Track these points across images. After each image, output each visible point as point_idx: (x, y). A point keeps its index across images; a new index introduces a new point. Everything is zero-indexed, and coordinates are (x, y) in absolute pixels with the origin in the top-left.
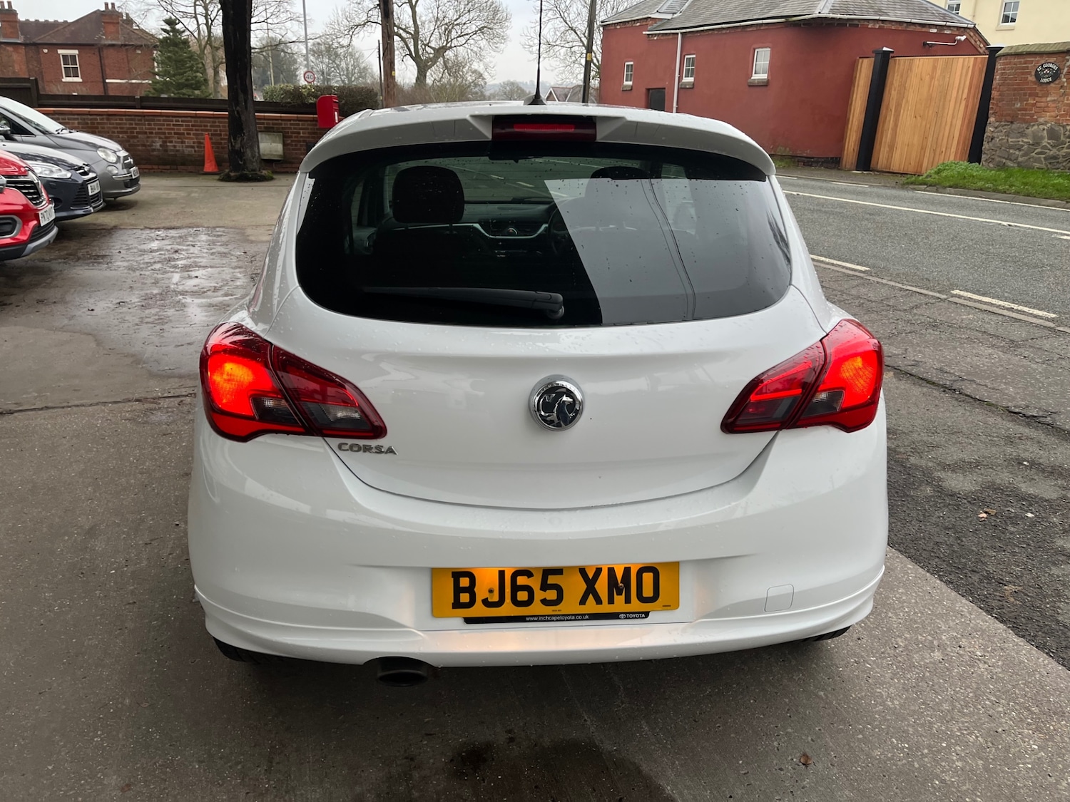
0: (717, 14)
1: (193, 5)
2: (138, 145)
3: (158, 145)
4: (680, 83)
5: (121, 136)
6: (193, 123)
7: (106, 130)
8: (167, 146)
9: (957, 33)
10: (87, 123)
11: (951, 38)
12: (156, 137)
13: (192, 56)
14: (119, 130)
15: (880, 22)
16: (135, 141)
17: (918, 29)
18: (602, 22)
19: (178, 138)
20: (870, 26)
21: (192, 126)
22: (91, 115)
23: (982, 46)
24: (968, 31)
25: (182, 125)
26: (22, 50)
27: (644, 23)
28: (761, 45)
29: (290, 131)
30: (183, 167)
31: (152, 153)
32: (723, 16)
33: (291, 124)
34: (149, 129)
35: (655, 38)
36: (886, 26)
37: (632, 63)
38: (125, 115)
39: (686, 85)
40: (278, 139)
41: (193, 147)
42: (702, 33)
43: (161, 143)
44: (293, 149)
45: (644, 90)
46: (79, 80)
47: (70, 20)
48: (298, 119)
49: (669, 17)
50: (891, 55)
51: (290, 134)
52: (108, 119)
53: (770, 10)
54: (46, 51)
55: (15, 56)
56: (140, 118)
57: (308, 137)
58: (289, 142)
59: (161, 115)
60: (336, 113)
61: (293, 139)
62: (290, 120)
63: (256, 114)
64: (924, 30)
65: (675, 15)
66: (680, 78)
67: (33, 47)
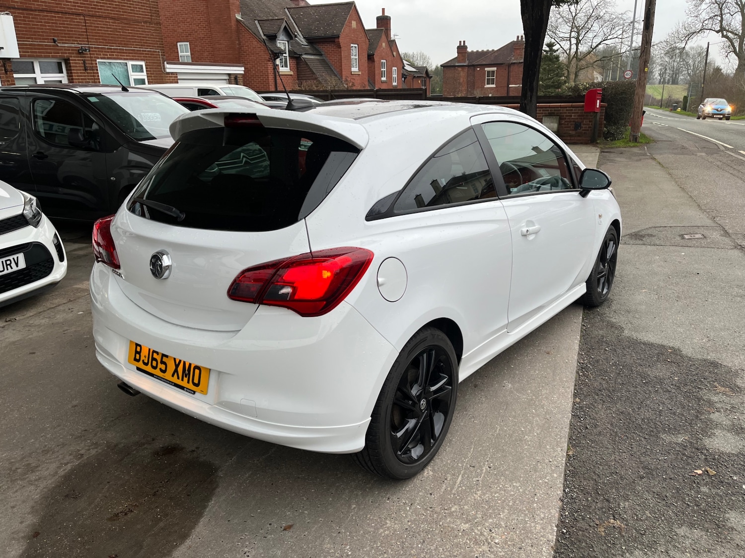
1: (569, 31)
13: (559, 66)
26: (466, 69)
29: (565, 115)
33: (567, 110)
40: (555, 120)
44: (565, 127)
46: (494, 86)
47: (496, 49)
48: (572, 107)
51: (565, 117)
54: (478, 69)
55: (462, 74)
57: (577, 119)
58: (563, 122)
60: (598, 101)
61: (567, 120)
62: (566, 107)
63: (538, 104)
67: (472, 68)
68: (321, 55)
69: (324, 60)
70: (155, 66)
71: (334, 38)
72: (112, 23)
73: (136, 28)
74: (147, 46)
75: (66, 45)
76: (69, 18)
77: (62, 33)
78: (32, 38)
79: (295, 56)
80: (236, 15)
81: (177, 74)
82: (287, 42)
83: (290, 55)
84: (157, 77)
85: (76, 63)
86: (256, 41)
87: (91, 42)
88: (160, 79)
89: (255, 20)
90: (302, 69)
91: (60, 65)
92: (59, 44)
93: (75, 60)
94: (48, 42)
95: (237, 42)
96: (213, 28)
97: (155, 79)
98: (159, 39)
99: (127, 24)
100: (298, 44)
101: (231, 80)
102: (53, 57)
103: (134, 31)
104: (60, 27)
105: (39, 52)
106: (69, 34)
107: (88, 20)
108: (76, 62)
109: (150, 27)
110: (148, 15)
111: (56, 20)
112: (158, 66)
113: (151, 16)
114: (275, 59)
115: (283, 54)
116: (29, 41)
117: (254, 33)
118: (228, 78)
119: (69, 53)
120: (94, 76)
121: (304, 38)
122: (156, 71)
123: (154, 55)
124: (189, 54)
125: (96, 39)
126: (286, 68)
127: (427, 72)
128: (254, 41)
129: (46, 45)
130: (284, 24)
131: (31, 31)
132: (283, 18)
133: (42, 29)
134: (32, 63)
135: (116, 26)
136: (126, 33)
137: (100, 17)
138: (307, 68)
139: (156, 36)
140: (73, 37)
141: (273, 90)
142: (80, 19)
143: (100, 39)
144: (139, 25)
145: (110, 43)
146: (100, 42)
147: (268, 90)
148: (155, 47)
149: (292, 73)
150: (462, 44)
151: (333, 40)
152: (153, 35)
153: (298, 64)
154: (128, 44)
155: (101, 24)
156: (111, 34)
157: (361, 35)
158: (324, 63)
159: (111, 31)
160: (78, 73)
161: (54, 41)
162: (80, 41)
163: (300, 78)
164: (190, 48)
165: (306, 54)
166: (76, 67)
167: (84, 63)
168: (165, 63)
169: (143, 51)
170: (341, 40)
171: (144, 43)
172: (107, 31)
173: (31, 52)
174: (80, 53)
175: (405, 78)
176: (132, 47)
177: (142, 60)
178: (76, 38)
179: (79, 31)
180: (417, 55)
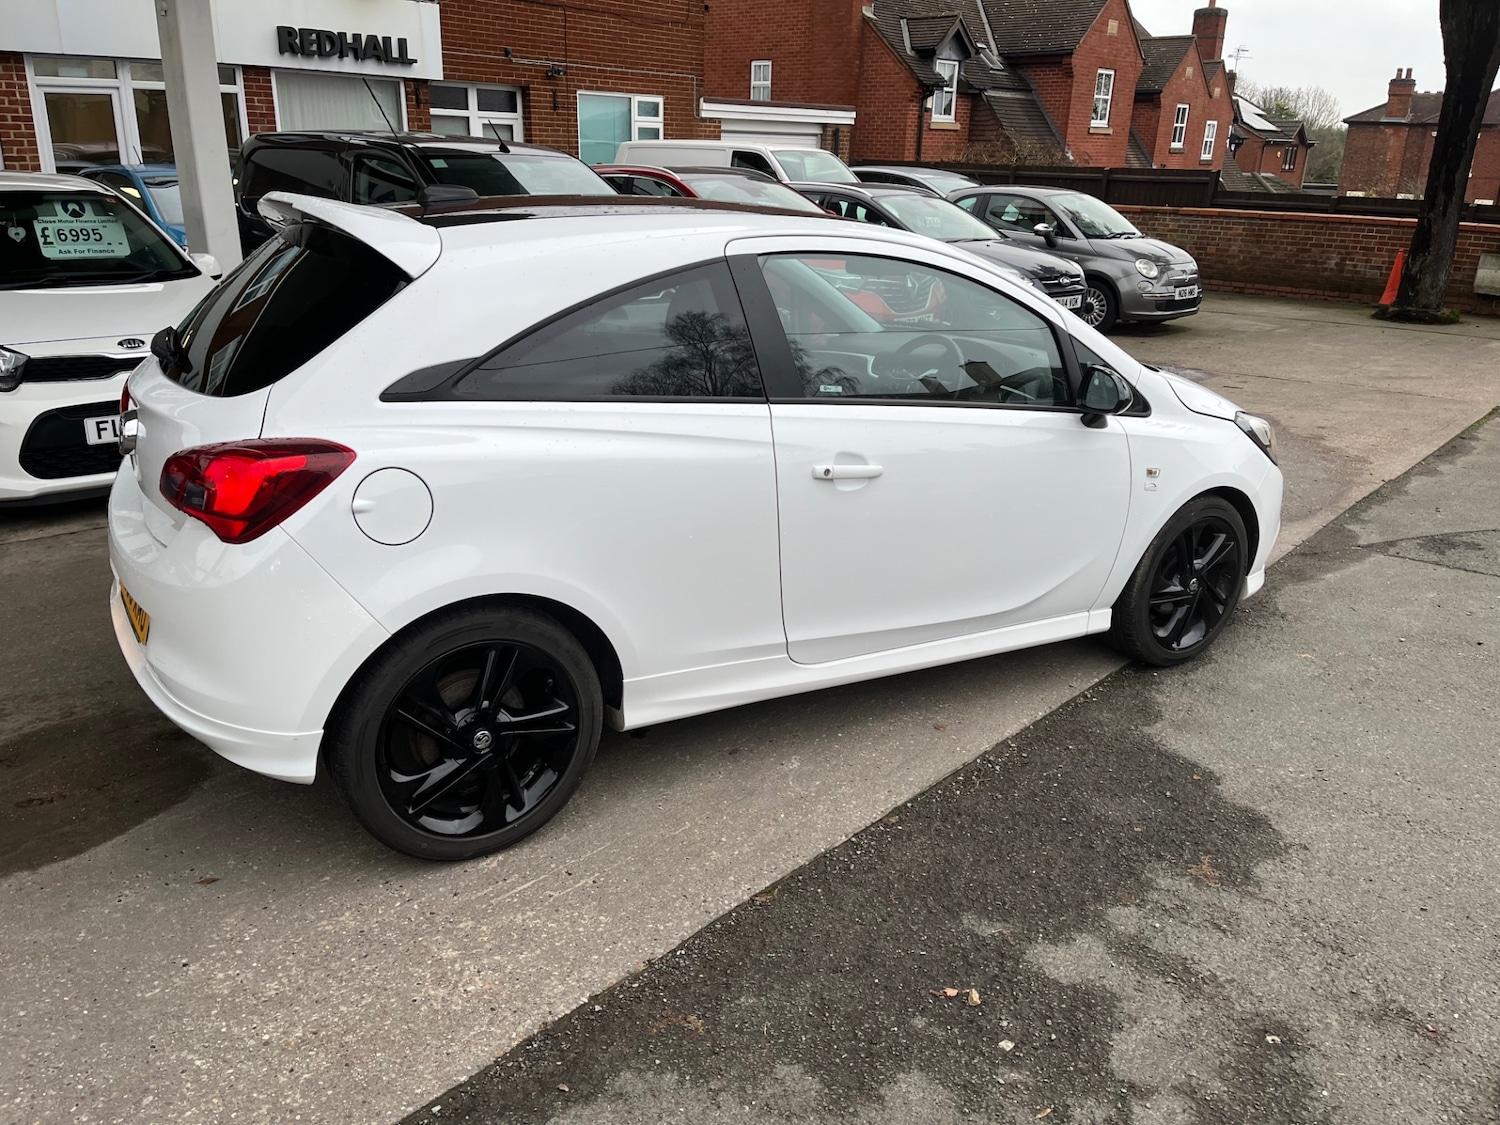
2: (1307, 262)
3: (1332, 264)
5: (1289, 248)
6: (1392, 235)
7: (1274, 239)
8: (1346, 264)
10: (1254, 230)
12: (1333, 252)
14: (1290, 240)
16: (1306, 255)
19: (1364, 255)
21: (1389, 238)
22: (1262, 219)
25: (1375, 237)
26: (1405, 132)
30: (1357, 296)
31: (1321, 274)
34: (1329, 240)
38: (1303, 221)
41: (1380, 268)
43: (1338, 261)
52: (1281, 226)
55: (1392, 142)
56: (1321, 225)
59: (1350, 222)
67: (1420, 129)
68: (1028, 90)
69: (1033, 103)
70: (682, 105)
71: (1062, 56)
72: (614, 22)
73: (658, 33)
74: (672, 67)
75: (526, 61)
76: (536, 11)
77: (522, 40)
78: (468, 46)
79: (969, 93)
80: (864, 8)
81: (720, 122)
82: (957, 63)
83: (961, 90)
84: (682, 125)
85: (539, 95)
86: (893, 60)
87: (571, 57)
88: (686, 130)
89: (902, 18)
90: (982, 119)
91: (512, 97)
92: (514, 60)
93: (539, 90)
94: (495, 55)
95: (858, 62)
96: (817, 35)
97: (677, 130)
98: (697, 54)
99: (640, 25)
100: (984, 67)
101: (826, 135)
102: (501, 82)
103: (653, 38)
104: (520, 27)
105: (478, 72)
106: (535, 41)
107: (570, 16)
108: (541, 93)
109: (682, 31)
110: (683, 9)
111: (514, 14)
112: (687, 105)
113: (688, 10)
114: (925, 98)
115: (943, 87)
116: (463, 51)
117: (892, 45)
118: (821, 132)
119: (530, 76)
120: (568, 120)
121: (1000, 54)
122: (681, 115)
123: (682, 84)
124: (769, 83)
125: (581, 52)
126: (947, 116)
127: (1301, 134)
128: (890, 59)
129: (492, 60)
130: (957, 26)
131: (469, 33)
132: (956, 13)
133: (488, 29)
134: (466, 90)
135: (620, 29)
136: (637, 42)
137: (593, 11)
138: (990, 117)
139: (692, 48)
140: (539, 48)
141: (911, 159)
142: (556, 14)
143: (587, 53)
144: (662, 29)
145: (605, 61)
146: (587, 59)
147: (900, 159)
148: (687, 69)
149: (958, 127)
150: (1404, 76)
151: (1058, 60)
152: (686, 48)
153: (974, 110)
154: (637, 64)
155: (593, 25)
156: (610, 44)
157: (1126, 50)
158: (1033, 109)
159: (609, 38)
160: (540, 113)
161: (507, 53)
162: (552, 55)
163: (974, 138)
164: (772, 73)
165: (994, 88)
166: (540, 102)
167: (554, 96)
168: (702, 100)
169: (663, 76)
170: (1077, 61)
171: (667, 61)
172: (603, 37)
173: (465, 71)
174: (549, 78)
175: (1238, 146)
176: (643, 69)
177: (658, 93)
178: (545, 48)
179: (552, 37)
180: (1308, 94)
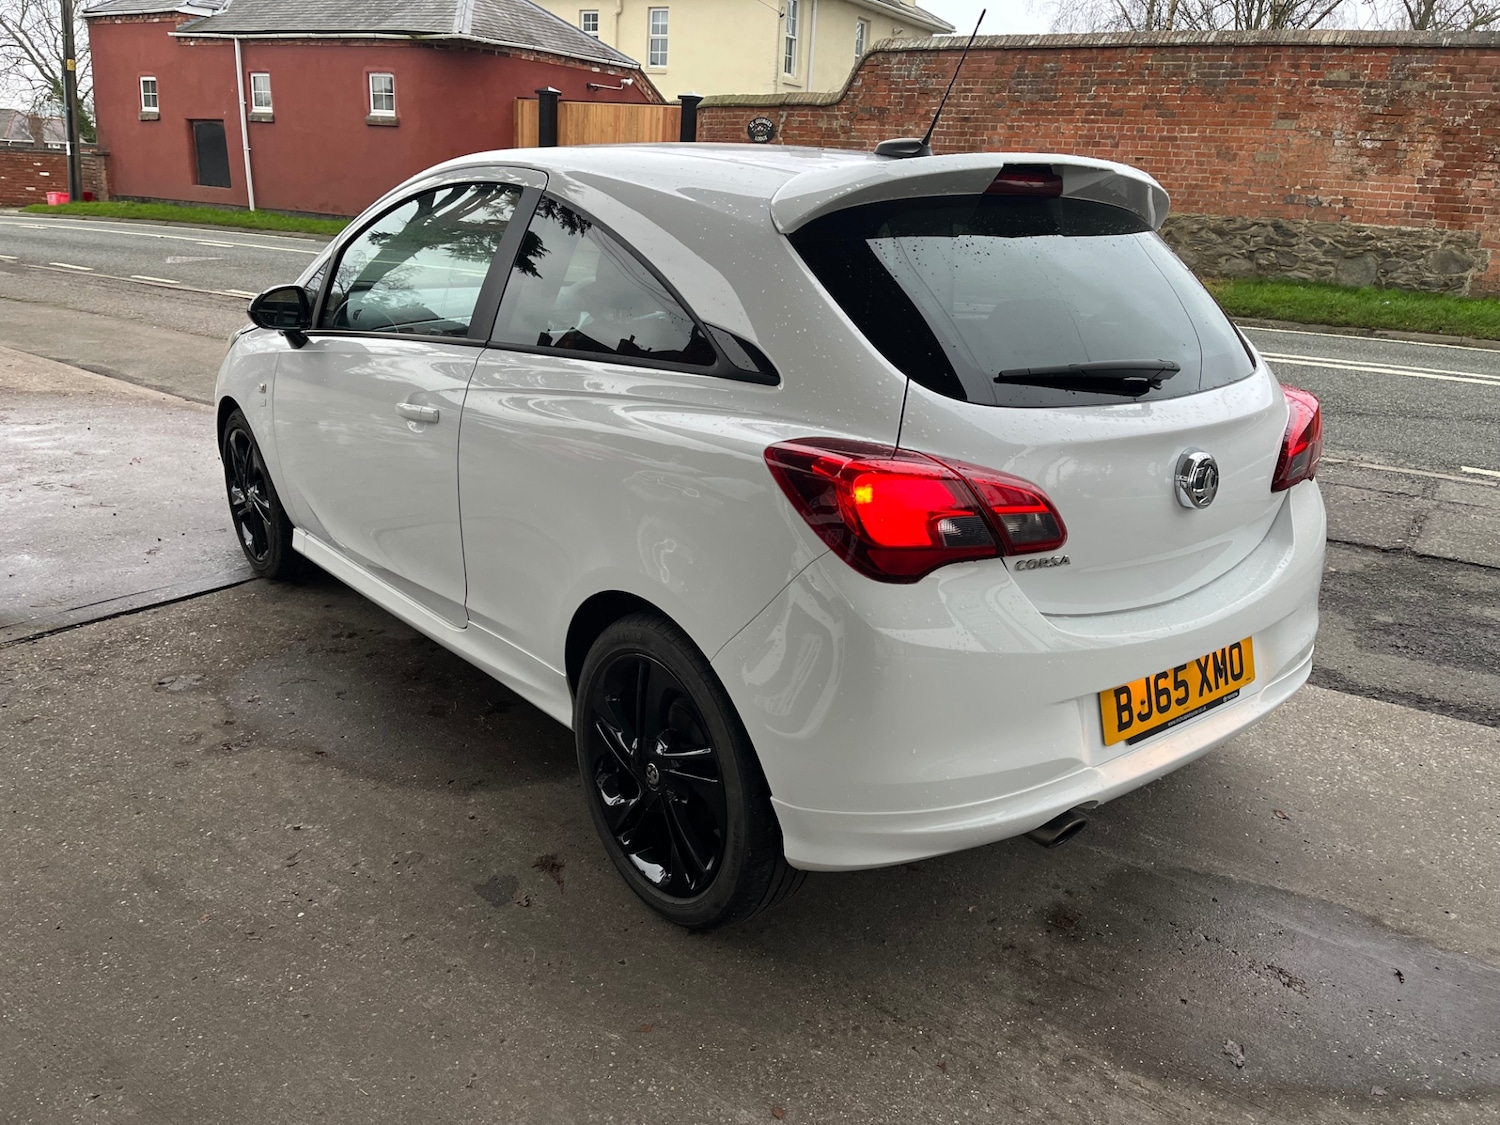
0: (292, 17)
4: (250, 115)
9: (621, 74)
11: (616, 80)
15: (535, 54)
17: (578, 65)
18: (85, 12)
20: (523, 58)
23: (650, 93)
24: (633, 73)
27: (167, 20)
28: (376, 68)
32: (304, 21)
35: (192, 44)
36: (543, 59)
37: (154, 79)
39: (260, 117)
42: (275, 43)
45: (183, 122)
49: (208, 13)
50: (559, 97)
53: (380, 21)
64: (585, 67)
65: (217, 13)
66: (248, 108)
